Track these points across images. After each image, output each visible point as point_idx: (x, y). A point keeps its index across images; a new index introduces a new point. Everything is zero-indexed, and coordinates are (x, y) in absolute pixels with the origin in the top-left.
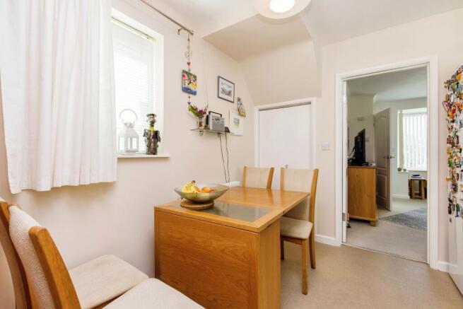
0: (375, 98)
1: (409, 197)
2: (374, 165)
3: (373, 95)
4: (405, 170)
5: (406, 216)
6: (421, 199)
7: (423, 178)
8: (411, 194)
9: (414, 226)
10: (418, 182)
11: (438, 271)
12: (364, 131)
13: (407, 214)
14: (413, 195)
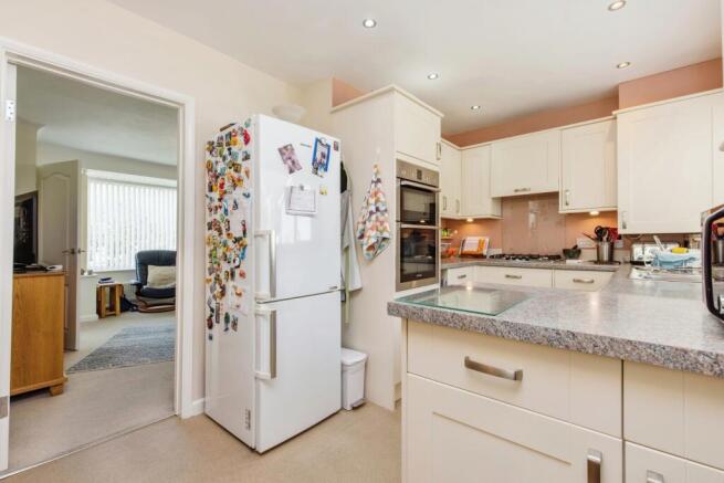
0: (40, 132)
1: (96, 316)
2: (59, 267)
3: (39, 126)
4: (90, 272)
5: (108, 350)
6: (115, 315)
7: (116, 282)
8: (99, 312)
9: (128, 364)
10: (108, 290)
11: (193, 417)
12: (36, 194)
13: (107, 346)
14: (103, 311)
